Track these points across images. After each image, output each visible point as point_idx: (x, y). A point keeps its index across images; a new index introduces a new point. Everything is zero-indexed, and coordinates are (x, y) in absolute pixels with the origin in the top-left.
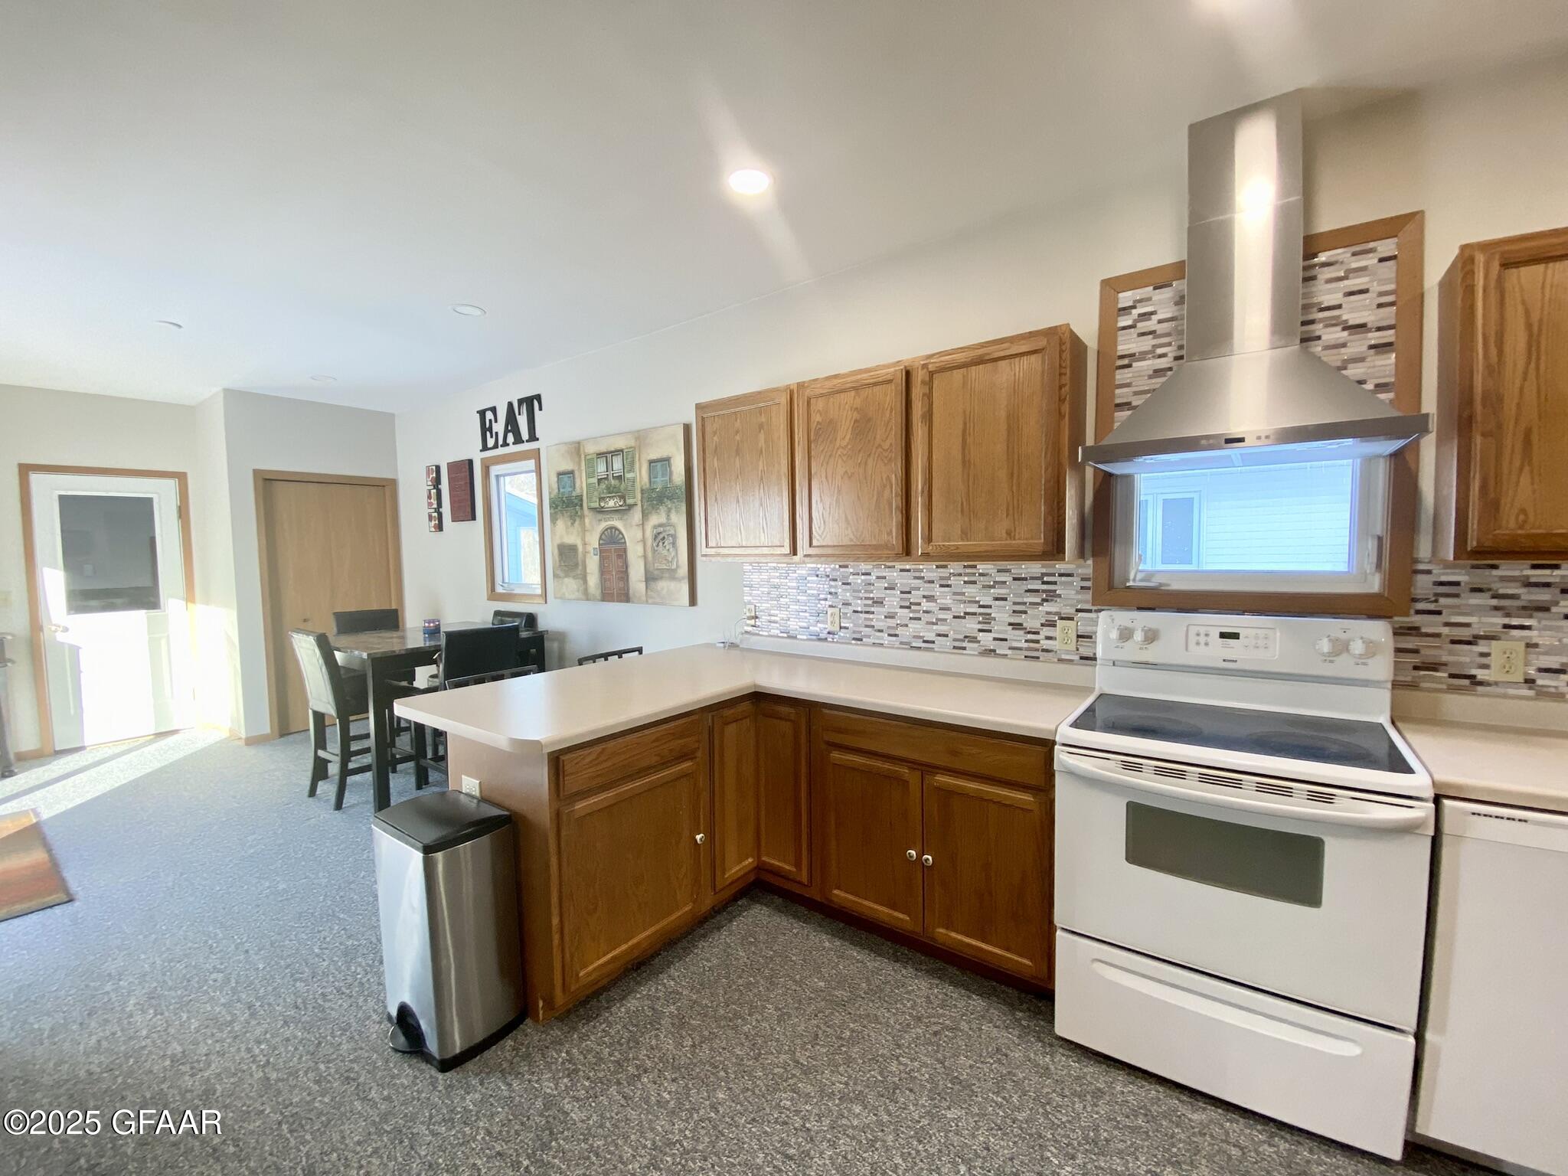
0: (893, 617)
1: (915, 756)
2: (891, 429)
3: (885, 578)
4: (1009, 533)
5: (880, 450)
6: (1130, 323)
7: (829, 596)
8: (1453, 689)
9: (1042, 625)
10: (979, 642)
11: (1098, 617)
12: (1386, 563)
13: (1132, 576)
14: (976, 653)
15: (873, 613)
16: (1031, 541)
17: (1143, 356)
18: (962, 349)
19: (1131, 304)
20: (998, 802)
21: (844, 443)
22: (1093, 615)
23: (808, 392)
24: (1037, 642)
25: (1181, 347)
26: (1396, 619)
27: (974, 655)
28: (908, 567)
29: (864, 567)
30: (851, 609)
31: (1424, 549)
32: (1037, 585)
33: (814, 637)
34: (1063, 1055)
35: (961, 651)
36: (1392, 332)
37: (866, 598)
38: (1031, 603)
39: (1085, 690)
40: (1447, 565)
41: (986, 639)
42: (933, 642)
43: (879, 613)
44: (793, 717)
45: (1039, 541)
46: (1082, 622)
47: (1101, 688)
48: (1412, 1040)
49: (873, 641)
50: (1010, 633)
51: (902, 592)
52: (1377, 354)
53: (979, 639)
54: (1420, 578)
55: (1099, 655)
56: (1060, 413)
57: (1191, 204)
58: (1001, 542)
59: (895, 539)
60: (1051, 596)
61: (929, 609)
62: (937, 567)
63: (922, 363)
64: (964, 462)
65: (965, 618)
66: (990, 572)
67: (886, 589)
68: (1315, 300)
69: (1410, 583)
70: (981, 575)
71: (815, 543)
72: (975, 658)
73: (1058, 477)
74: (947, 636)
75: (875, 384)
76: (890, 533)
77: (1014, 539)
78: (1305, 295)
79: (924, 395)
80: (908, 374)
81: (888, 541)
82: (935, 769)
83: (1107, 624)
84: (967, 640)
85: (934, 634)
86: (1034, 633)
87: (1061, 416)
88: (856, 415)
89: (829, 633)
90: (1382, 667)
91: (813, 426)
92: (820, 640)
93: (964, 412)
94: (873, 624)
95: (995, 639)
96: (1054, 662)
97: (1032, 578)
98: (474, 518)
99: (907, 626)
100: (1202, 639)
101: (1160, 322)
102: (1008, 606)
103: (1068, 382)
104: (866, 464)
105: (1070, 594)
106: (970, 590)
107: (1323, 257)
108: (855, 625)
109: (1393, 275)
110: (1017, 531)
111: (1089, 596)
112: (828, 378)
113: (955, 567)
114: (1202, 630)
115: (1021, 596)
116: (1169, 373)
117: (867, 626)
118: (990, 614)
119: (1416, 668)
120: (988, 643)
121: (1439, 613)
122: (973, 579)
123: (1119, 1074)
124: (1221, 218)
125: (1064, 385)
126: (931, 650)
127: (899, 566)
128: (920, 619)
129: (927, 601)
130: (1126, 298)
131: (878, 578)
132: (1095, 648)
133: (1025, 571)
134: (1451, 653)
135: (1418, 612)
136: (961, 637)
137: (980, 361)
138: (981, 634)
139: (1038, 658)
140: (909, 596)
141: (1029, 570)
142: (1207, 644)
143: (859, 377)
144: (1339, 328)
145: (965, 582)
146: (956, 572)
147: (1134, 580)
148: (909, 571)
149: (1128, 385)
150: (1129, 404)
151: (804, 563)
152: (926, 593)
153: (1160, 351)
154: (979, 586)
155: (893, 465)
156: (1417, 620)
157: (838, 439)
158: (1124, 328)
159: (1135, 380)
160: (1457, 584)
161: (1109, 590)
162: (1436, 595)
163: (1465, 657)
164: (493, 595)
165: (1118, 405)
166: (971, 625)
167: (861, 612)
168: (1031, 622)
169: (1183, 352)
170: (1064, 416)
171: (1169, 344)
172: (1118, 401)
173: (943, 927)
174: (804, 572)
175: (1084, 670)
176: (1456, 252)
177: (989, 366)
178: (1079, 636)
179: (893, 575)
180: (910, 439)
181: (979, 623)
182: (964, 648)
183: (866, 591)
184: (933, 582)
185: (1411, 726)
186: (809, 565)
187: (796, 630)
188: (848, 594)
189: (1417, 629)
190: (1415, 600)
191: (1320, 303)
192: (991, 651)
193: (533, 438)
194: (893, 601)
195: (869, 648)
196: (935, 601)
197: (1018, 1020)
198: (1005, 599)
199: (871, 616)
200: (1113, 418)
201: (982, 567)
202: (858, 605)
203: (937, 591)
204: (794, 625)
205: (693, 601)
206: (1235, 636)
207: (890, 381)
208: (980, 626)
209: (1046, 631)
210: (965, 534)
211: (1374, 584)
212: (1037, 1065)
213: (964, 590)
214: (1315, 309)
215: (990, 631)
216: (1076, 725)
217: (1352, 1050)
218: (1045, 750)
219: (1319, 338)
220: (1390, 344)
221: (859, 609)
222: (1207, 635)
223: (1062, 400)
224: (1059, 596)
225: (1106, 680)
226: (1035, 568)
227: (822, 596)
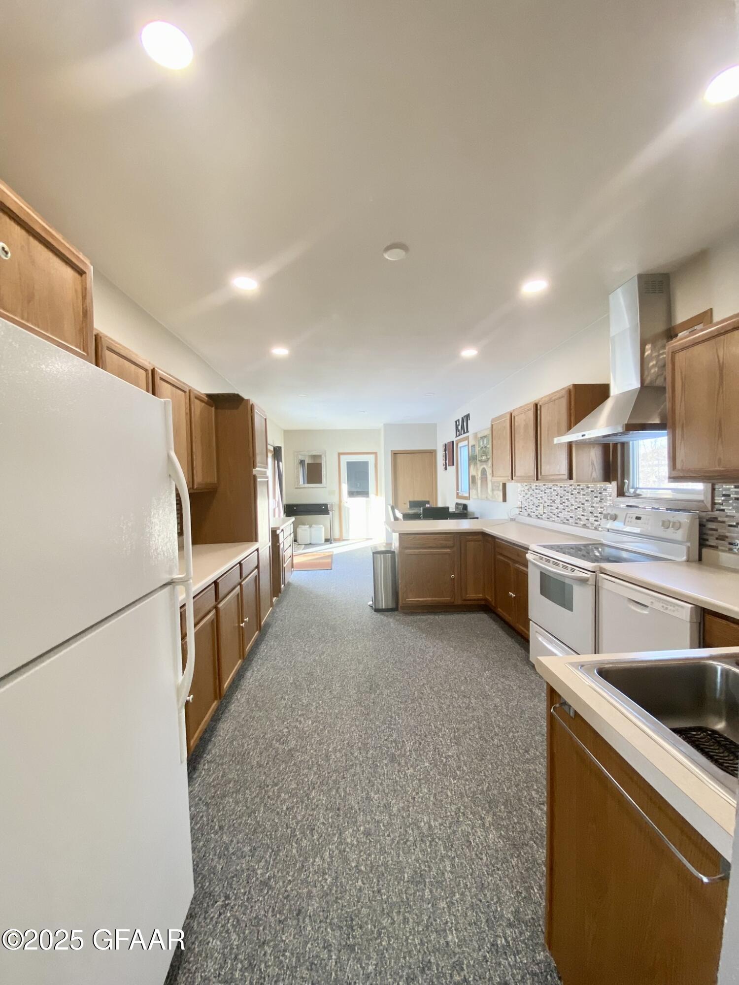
0: (558, 508)
9: (599, 513)
15: (552, 506)
21: (522, 434)
37: (550, 500)
38: (596, 503)
42: (569, 520)
44: (491, 542)
50: (590, 517)
51: (560, 497)
65: (578, 509)
67: (556, 495)
69: (713, 494)
75: (528, 410)
80: (536, 406)
84: (579, 520)
85: (569, 517)
91: (515, 427)
93: (548, 421)
97: (596, 491)
98: (453, 465)
99: (562, 512)
100: (630, 520)
104: (527, 442)
108: (548, 512)
111: (611, 500)
114: (631, 515)
115: (593, 499)
117: (551, 512)
119: (717, 538)
121: (724, 511)
125: (572, 409)
128: (565, 509)
129: (567, 501)
131: (554, 490)
134: (729, 531)
135: (717, 510)
136: (577, 518)
137: (551, 401)
138: (582, 517)
143: (525, 407)
147: (629, 492)
154: (581, 494)
155: (533, 443)
156: (716, 514)
161: (617, 497)
162: (722, 501)
164: (458, 496)
167: (549, 506)
177: (553, 403)
183: (551, 496)
188: (546, 498)
189: (717, 518)
190: (715, 504)
192: (585, 525)
193: (468, 432)
194: (558, 501)
202: (548, 503)
205: (505, 500)
206: (640, 518)
207: (531, 409)
213: (577, 496)
222: (632, 518)
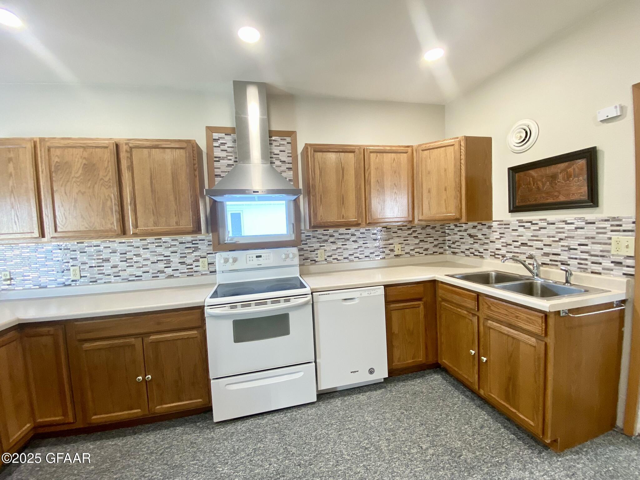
0: (116, 267)
1: (137, 331)
2: (109, 171)
3: (109, 247)
4: (177, 223)
5: (102, 181)
6: (218, 145)
7: (71, 260)
8: (312, 264)
9: (194, 261)
10: (165, 272)
11: (216, 256)
12: (295, 231)
13: (226, 239)
14: (164, 278)
15: (103, 266)
16: (187, 226)
17: (223, 158)
18: (147, 140)
19: (217, 138)
20: (182, 338)
21: (77, 175)
22: (214, 255)
23: (48, 144)
24: (192, 268)
25: (236, 158)
26: (298, 247)
27: (164, 279)
28: (123, 241)
29: (95, 242)
30: (88, 266)
31: (303, 228)
32: (190, 245)
33: (62, 285)
34: (218, 429)
35: (157, 278)
36: (291, 165)
37: (98, 259)
38: (188, 253)
39: (212, 285)
40: (308, 231)
41: (169, 271)
42: (141, 276)
43: (108, 266)
44: (52, 333)
45: (190, 227)
46: (210, 258)
47: (219, 282)
48: (314, 364)
49: (105, 281)
50: (180, 267)
51: (121, 254)
52: (288, 170)
53: (165, 271)
54: (303, 234)
55: (217, 270)
56: (195, 175)
57: (236, 108)
58: (174, 227)
59: (116, 226)
60: (196, 249)
61: (137, 261)
62: (141, 240)
63: (125, 142)
64: (152, 191)
65: (157, 263)
66: (168, 241)
67: (111, 253)
68: (272, 151)
69: (300, 236)
70: (164, 242)
71: (59, 230)
72: (165, 280)
73: (196, 200)
74: (148, 272)
75: (96, 147)
76: (112, 224)
77: (179, 225)
78: (270, 149)
79: (127, 157)
80: (117, 146)
81: (112, 228)
82: (149, 334)
83: (219, 258)
84: (159, 272)
85: (141, 272)
86: (190, 265)
87: (195, 176)
88: (84, 161)
89: (73, 281)
90: (296, 261)
91: (53, 164)
92: (66, 285)
93: (150, 169)
94: (103, 272)
95: (173, 270)
96: (200, 276)
97: (188, 242)
99: (125, 270)
100: (251, 259)
101: (228, 147)
102: (178, 255)
103: (197, 163)
104: (94, 187)
105: (204, 248)
106: (159, 250)
107: (273, 138)
108: (91, 274)
109: (290, 148)
110: (181, 222)
111: (211, 248)
112: (63, 139)
113: (150, 239)
114: (251, 256)
115: (183, 250)
116: (233, 166)
117: (99, 274)
118: (170, 259)
119: (304, 260)
120: (169, 273)
121: (307, 244)
122: (160, 244)
123: (238, 423)
124: (245, 116)
125: (196, 164)
126: (141, 280)
127: (118, 240)
128: (133, 266)
129: (136, 257)
130: (216, 135)
131: (105, 247)
132: (216, 267)
133: (184, 240)
134: (310, 254)
135: (303, 244)
136: (156, 271)
137: (156, 147)
138: (166, 269)
139: (193, 275)
140: (125, 255)
141: (186, 239)
142: (252, 260)
143: (85, 142)
144: (279, 161)
145: (156, 246)
146: (151, 242)
147: (227, 240)
148: (124, 243)
149: (219, 168)
150: (220, 175)
151: (51, 241)
152: (135, 253)
153: (229, 158)
154: (163, 247)
155: (112, 189)
156: (303, 246)
157: (73, 172)
158: (216, 147)
159: (222, 166)
160: (310, 236)
161: (219, 245)
162: (306, 239)
163: (313, 255)
165: (216, 175)
166: (161, 266)
167: (95, 267)
168: (188, 261)
169: (237, 160)
170: (196, 177)
171: (232, 156)
172: (216, 174)
173: (159, 405)
174: (51, 248)
175: (212, 277)
176: (304, 145)
177: (161, 150)
178: (209, 264)
179: (115, 246)
180: (121, 178)
181: (165, 264)
182: (158, 277)
183: (97, 255)
184: (139, 247)
185: (304, 276)
186: (53, 244)
187: (46, 282)
188: (85, 258)
189: (303, 249)
190: (302, 241)
191: (274, 152)
192: (171, 276)
194: (116, 259)
195: (102, 285)
196: (141, 256)
197: (198, 427)
198: (176, 252)
199: (102, 268)
200: (215, 180)
201: (164, 239)
202: (92, 263)
203: (141, 251)
204: (43, 280)
206: (260, 256)
207: (106, 147)
208: (165, 266)
209: (195, 264)
210: (155, 224)
211: (293, 237)
212: (208, 439)
213: (156, 250)
214: (273, 154)
215: (170, 267)
216: (212, 297)
217: (301, 374)
218: (200, 310)
219: (274, 163)
220: (291, 168)
221: (94, 265)
222: (252, 257)
223: (195, 170)
224: (200, 249)
225: (221, 279)
226: (189, 238)
227: (65, 261)
